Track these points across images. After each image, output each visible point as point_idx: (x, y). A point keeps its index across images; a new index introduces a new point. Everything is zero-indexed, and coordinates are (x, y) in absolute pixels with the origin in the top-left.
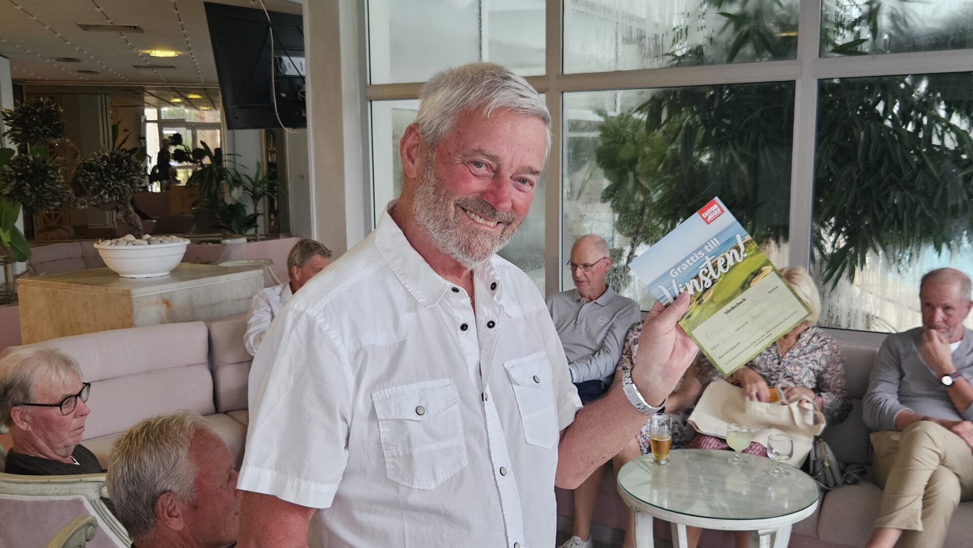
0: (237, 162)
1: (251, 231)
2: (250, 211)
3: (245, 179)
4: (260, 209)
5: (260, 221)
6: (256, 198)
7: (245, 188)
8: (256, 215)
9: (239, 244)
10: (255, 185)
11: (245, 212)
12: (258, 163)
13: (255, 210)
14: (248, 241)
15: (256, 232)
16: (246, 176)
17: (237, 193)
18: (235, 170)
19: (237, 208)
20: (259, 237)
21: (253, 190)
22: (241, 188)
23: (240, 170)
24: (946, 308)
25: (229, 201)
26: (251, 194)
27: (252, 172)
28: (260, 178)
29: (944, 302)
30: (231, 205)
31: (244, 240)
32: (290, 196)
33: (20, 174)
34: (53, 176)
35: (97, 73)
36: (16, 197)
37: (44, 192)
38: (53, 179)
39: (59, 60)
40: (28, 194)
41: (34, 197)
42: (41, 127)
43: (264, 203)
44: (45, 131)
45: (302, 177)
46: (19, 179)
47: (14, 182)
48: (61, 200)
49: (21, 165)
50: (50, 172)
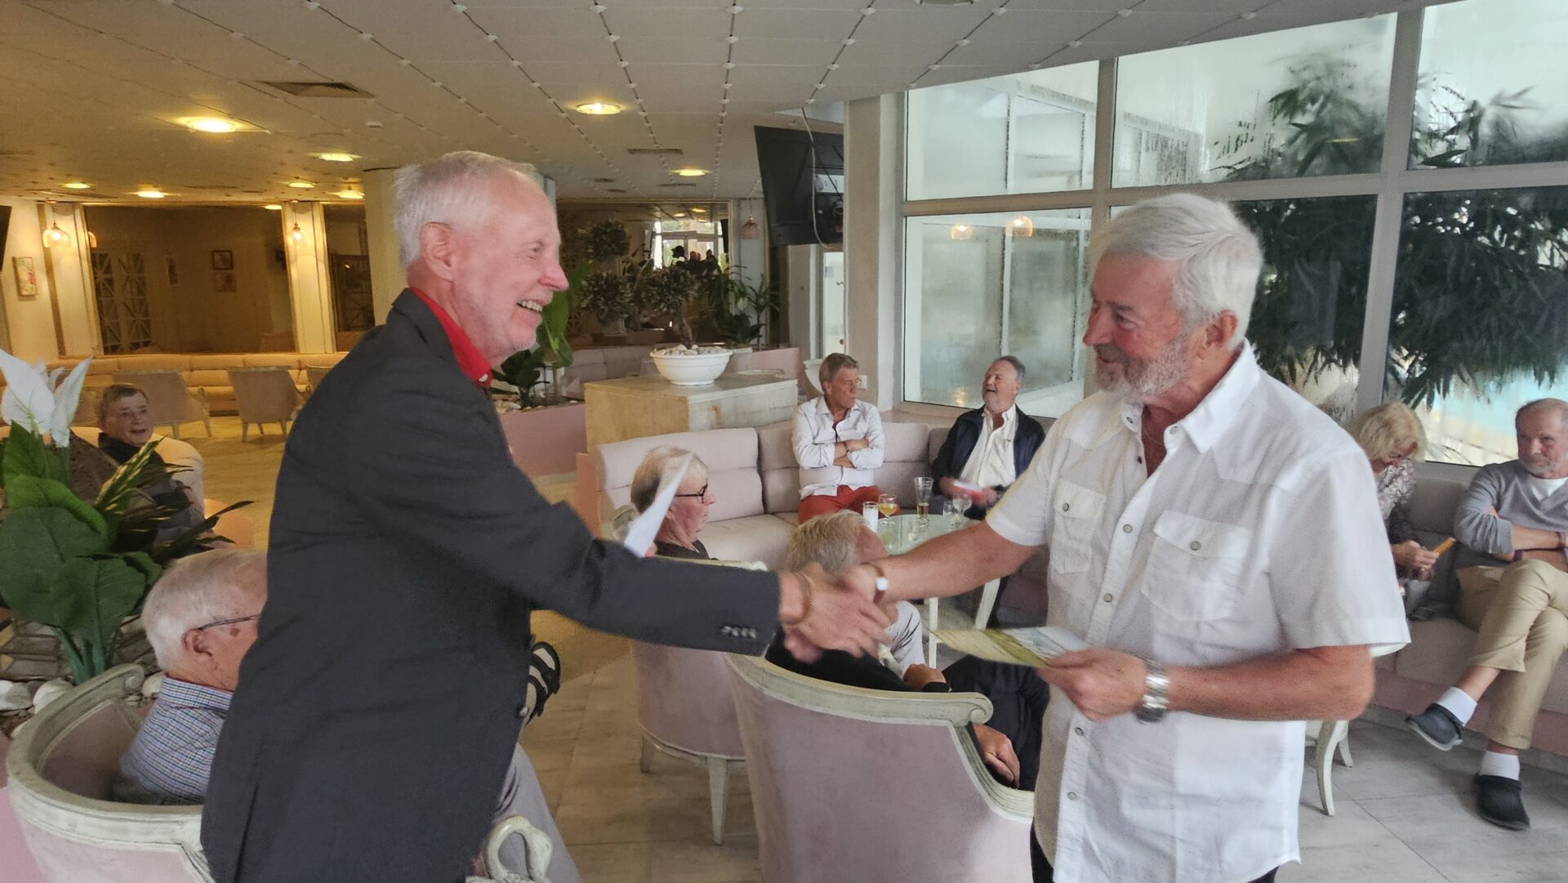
0: (743, 274)
1: (754, 341)
2: (753, 322)
3: (749, 291)
4: (763, 320)
5: (762, 331)
6: (759, 309)
7: (750, 300)
8: (758, 327)
9: (746, 353)
10: (758, 296)
11: (749, 323)
12: (762, 275)
13: (758, 321)
14: (754, 349)
15: (758, 341)
16: (751, 288)
17: (742, 304)
18: (740, 282)
19: (742, 318)
20: (761, 347)
21: (757, 300)
22: (746, 299)
23: (746, 282)
24: (1545, 439)
25: (733, 311)
26: (754, 304)
27: (756, 286)
28: (764, 290)
29: (1541, 432)
30: (736, 316)
31: (750, 350)
32: (790, 308)
33: (596, 289)
34: (623, 291)
35: (624, 191)
36: (592, 309)
37: (615, 306)
38: (623, 294)
39: (597, 180)
40: (603, 307)
41: (606, 310)
42: (610, 245)
43: (766, 314)
44: (613, 249)
45: (802, 288)
46: (596, 293)
47: (591, 296)
48: (628, 313)
49: (597, 281)
50: (620, 287)
